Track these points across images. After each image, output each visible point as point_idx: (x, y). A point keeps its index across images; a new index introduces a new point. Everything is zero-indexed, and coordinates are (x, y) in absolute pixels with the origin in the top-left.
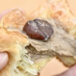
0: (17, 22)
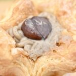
0: (26, 13)
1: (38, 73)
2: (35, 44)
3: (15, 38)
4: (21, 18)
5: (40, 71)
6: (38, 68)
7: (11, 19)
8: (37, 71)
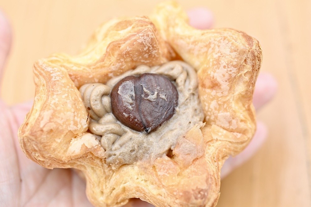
1: (115, 192)
2: (125, 138)
3: (90, 111)
4: (120, 69)
5: (118, 190)
6: (117, 184)
7: (98, 65)
8: (114, 189)
